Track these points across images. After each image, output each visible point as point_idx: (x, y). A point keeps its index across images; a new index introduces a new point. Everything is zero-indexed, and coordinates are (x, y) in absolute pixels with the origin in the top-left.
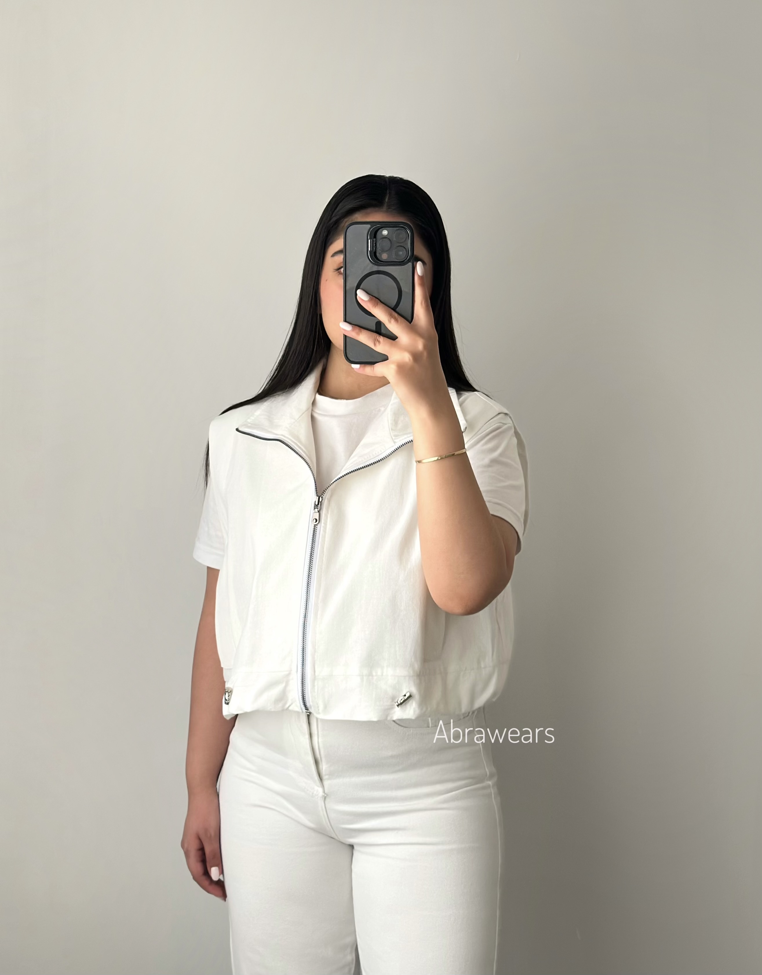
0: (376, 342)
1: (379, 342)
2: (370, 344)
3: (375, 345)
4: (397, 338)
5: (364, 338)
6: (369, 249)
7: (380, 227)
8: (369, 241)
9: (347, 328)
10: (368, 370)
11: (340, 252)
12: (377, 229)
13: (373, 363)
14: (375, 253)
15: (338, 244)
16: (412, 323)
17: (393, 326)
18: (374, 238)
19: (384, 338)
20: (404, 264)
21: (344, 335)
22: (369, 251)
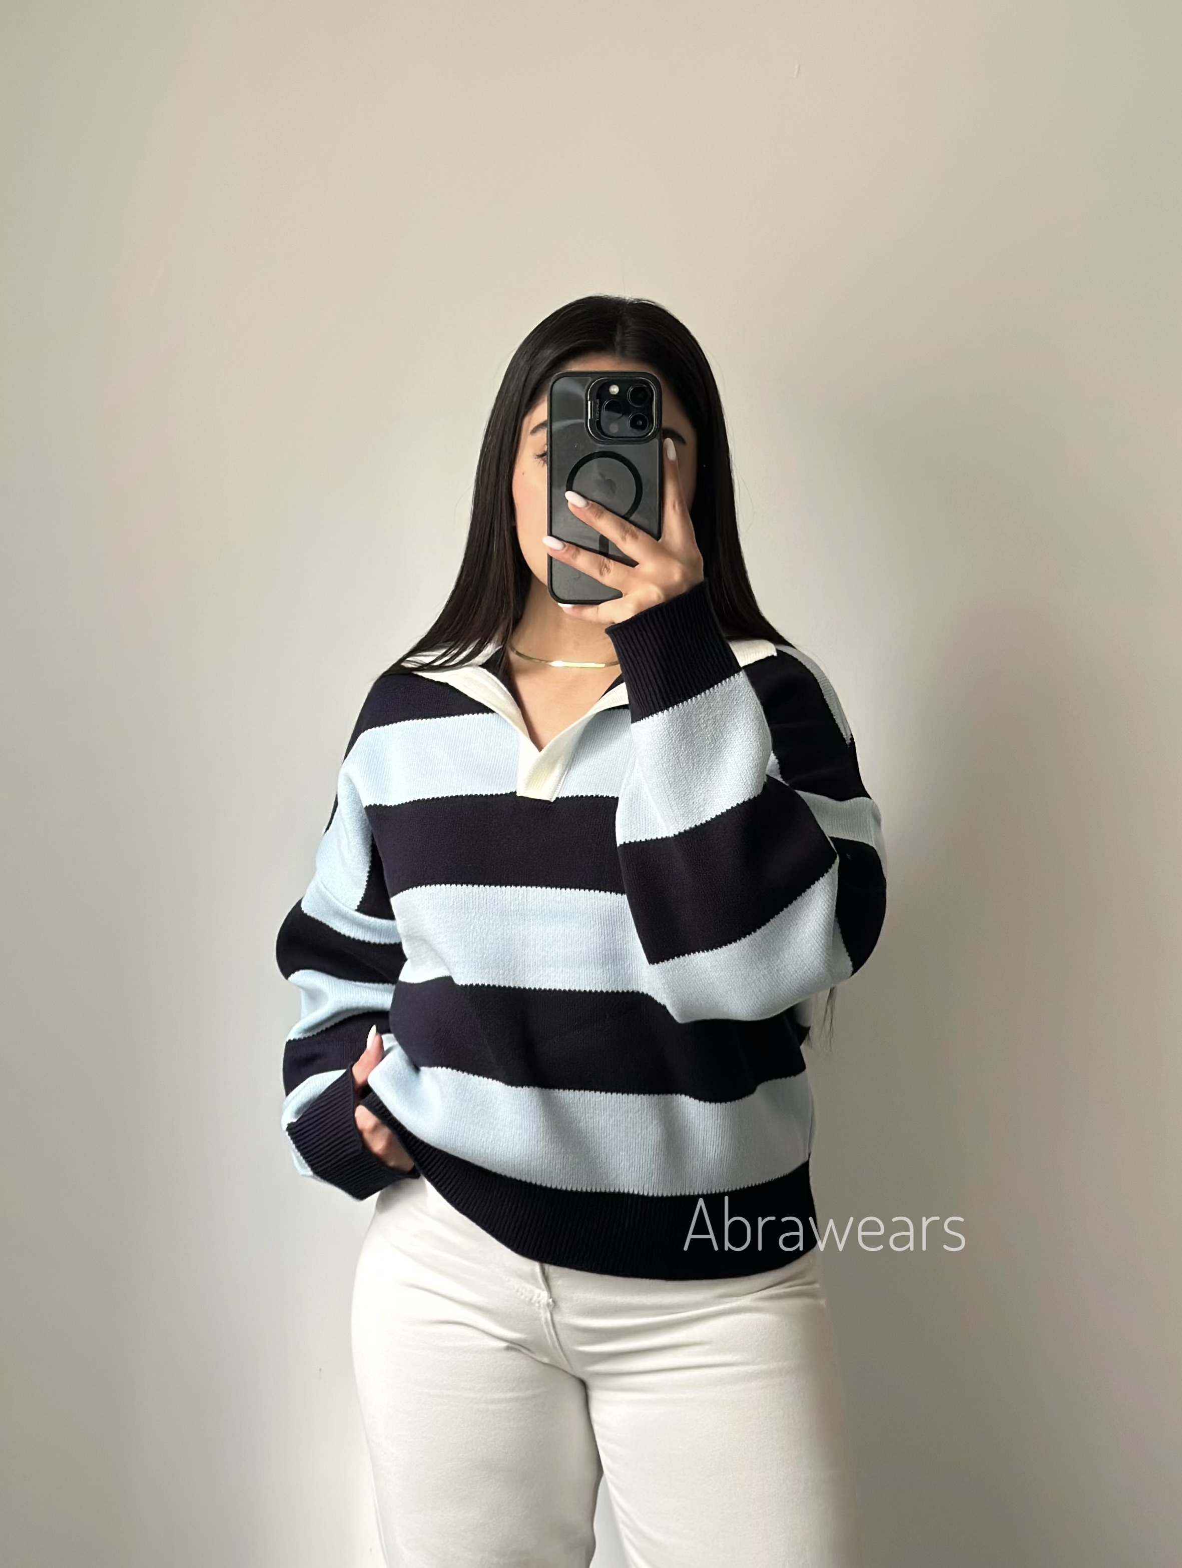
0: (603, 569)
1: (608, 570)
2: (595, 574)
3: (601, 573)
4: (637, 564)
5: (584, 562)
6: (589, 417)
7: (606, 381)
8: (589, 402)
9: (554, 544)
10: (589, 612)
11: (542, 425)
12: (601, 384)
13: (597, 602)
14: (599, 423)
15: (541, 413)
16: (660, 540)
17: (630, 547)
18: (597, 398)
19: (616, 562)
20: (646, 440)
21: (548, 555)
22: (588, 420)
